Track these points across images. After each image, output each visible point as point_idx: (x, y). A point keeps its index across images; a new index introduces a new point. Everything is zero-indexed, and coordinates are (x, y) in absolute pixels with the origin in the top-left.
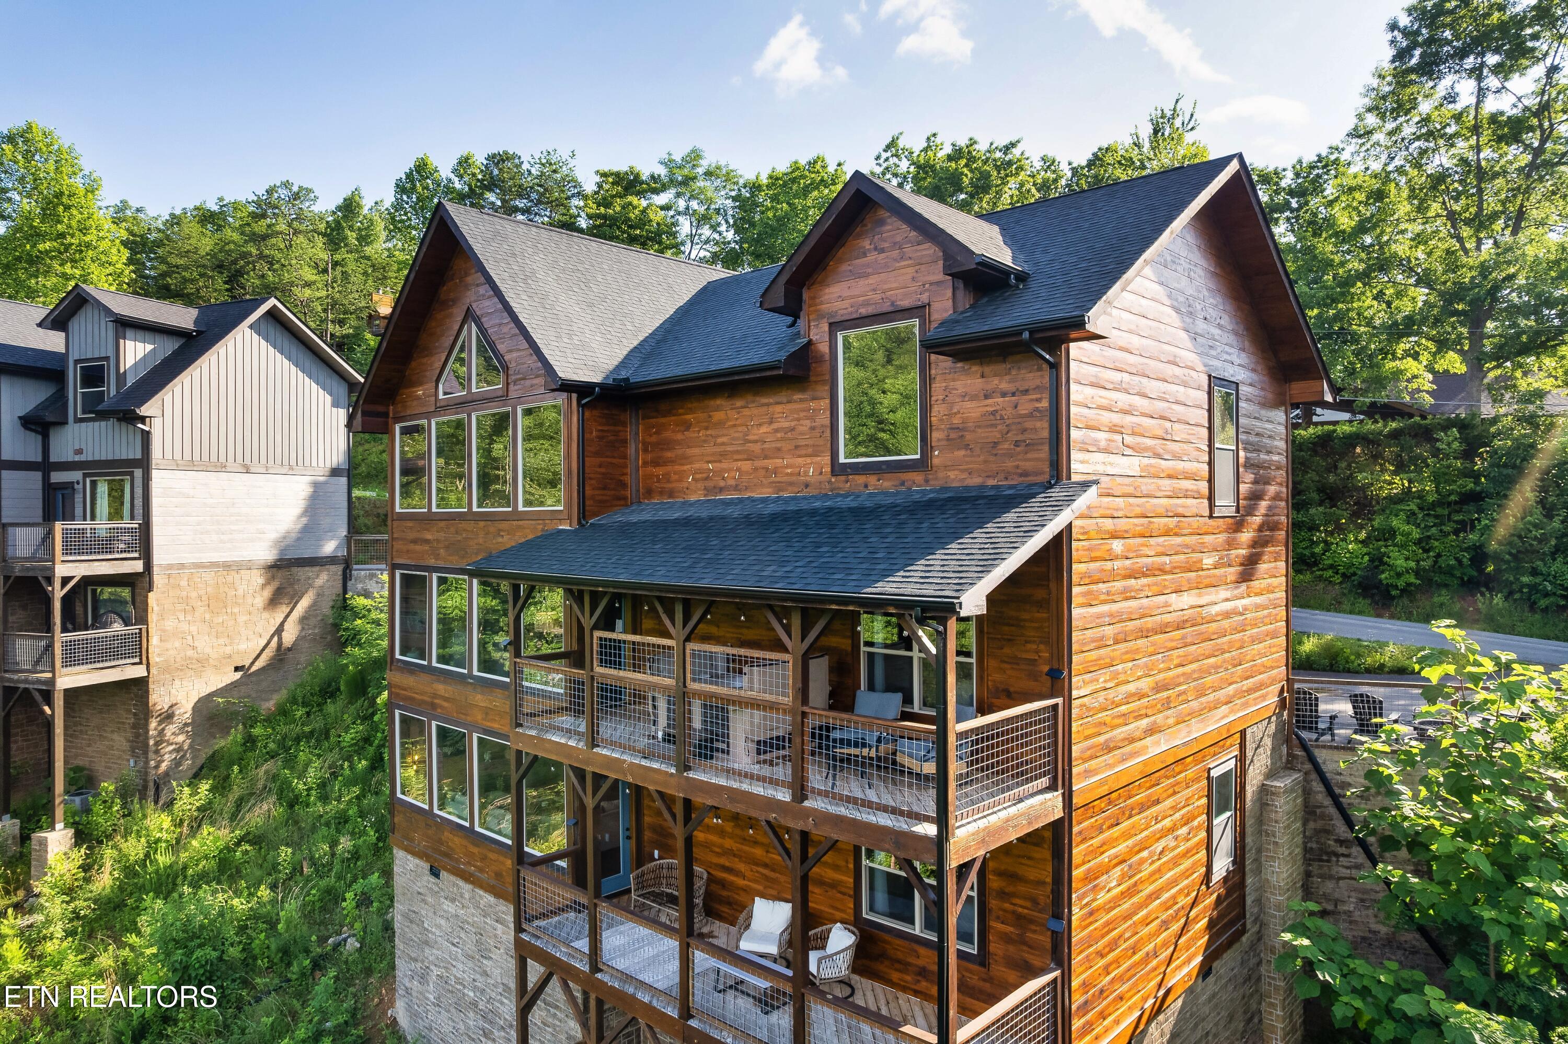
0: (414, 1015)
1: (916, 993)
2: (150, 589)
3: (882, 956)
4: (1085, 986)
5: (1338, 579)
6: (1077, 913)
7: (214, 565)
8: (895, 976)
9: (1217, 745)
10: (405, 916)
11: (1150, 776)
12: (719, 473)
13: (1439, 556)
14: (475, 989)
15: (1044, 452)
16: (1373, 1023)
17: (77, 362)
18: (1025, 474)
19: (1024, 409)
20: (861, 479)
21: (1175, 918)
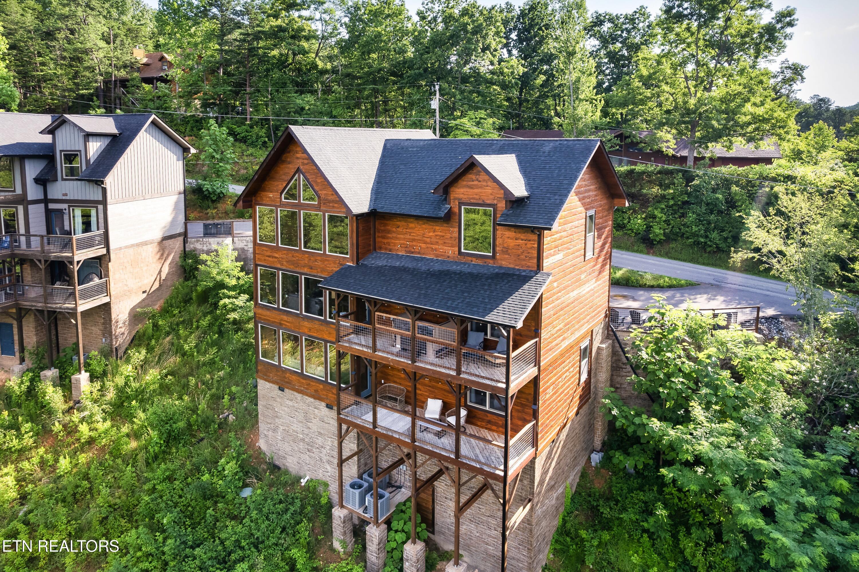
0: (270, 445)
1: (486, 428)
2: (110, 261)
3: (475, 417)
4: (542, 424)
5: (633, 235)
6: (541, 402)
7: (132, 246)
8: (479, 423)
9: (583, 338)
10: (265, 406)
11: (562, 355)
12: (412, 246)
13: (673, 227)
14: (303, 434)
15: (535, 261)
16: (628, 426)
17: (61, 151)
18: (529, 267)
19: (529, 246)
20: (470, 259)
21: (568, 398)
